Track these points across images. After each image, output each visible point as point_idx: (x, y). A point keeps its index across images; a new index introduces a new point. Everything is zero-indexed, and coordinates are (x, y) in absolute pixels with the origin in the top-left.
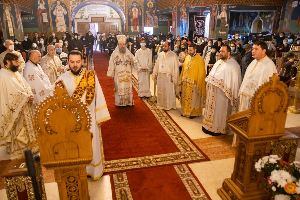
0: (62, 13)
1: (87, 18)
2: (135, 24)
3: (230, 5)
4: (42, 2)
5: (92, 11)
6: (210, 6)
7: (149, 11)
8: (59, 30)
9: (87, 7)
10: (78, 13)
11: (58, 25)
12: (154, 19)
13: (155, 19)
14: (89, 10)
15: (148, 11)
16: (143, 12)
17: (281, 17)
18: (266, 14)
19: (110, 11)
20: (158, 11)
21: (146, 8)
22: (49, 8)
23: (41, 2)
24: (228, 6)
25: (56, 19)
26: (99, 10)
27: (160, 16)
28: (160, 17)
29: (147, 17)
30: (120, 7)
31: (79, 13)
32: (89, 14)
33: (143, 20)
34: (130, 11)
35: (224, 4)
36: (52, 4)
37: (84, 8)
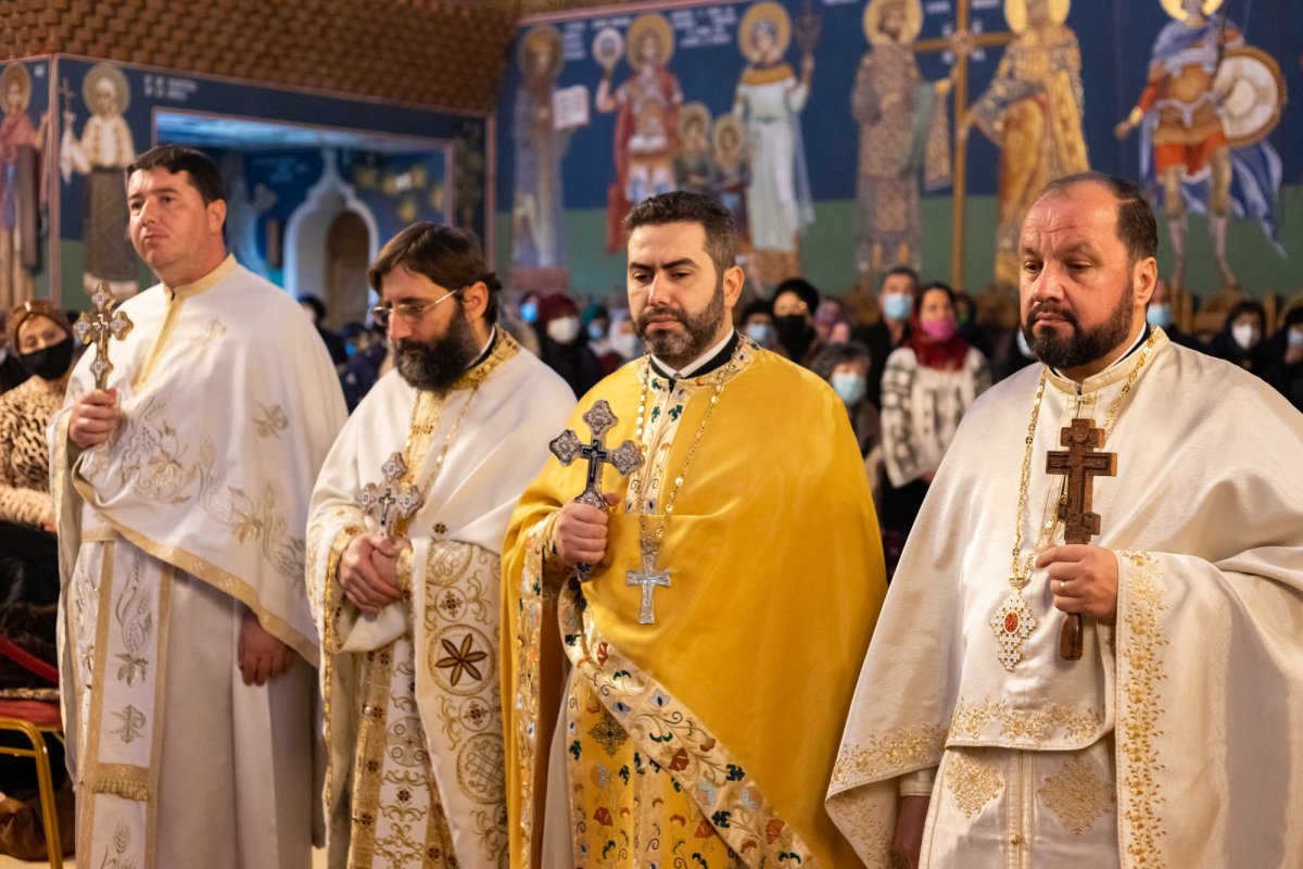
3: (155, 75)
17: (491, 188)
18: (391, 163)
35: (107, 56)
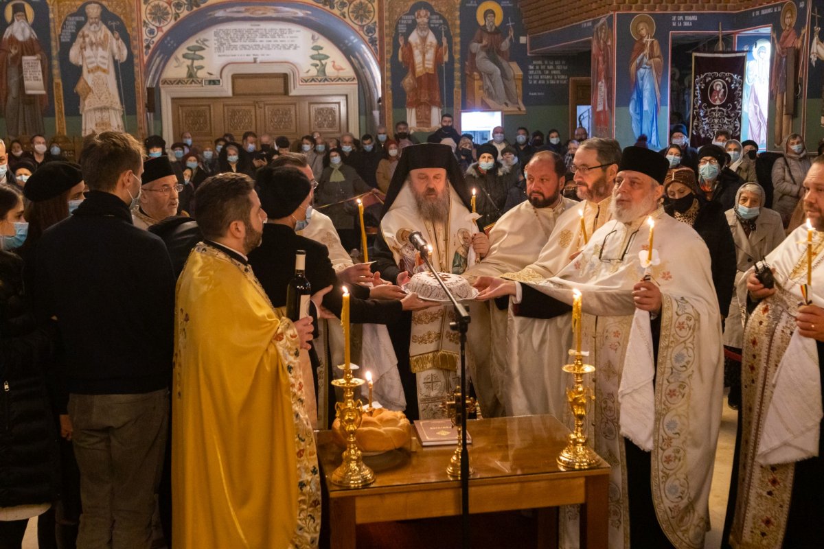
0: (106, 54)
1: (215, 77)
2: (423, 100)
4: (24, 11)
5: (235, 48)
6: (773, 7)
7: (485, 42)
8: (94, 128)
9: (216, 34)
10: (177, 59)
11: (86, 108)
12: (504, 75)
13: (510, 74)
14: (222, 44)
16: (458, 48)
19: (314, 48)
20: (523, 40)
21: (470, 27)
22: (53, 35)
23: (18, 9)
25: (82, 80)
26: (265, 43)
27: (531, 63)
28: (531, 67)
29: (474, 67)
30: (357, 28)
31: (182, 60)
32: (223, 60)
33: (457, 82)
34: (401, 43)
36: (66, 20)
37: (201, 36)
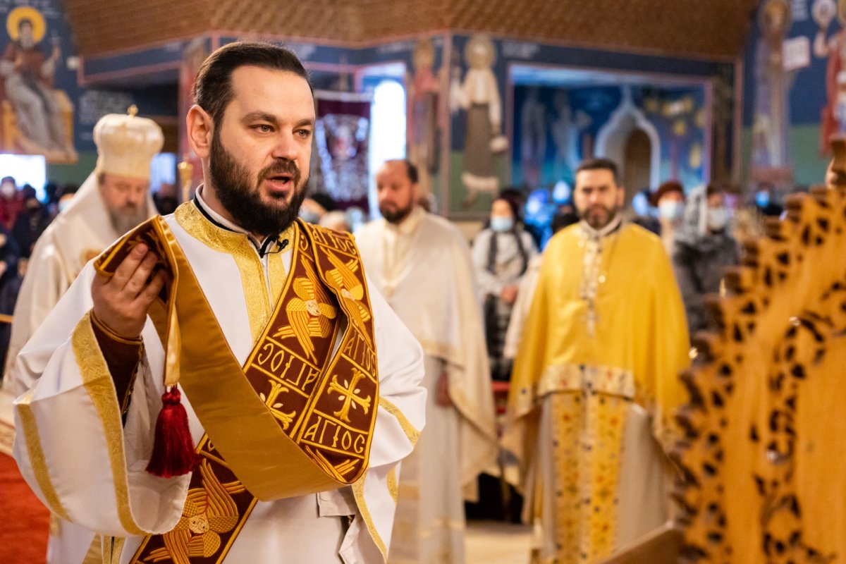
7: (19, 62)
12: (47, 109)
13: (55, 109)
15: (13, 59)
17: (738, 111)
18: (667, 95)
20: (74, 63)
24: (498, 45)
27: (84, 94)
28: (84, 100)
